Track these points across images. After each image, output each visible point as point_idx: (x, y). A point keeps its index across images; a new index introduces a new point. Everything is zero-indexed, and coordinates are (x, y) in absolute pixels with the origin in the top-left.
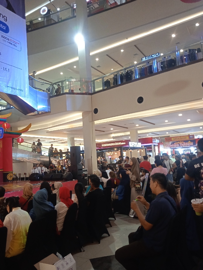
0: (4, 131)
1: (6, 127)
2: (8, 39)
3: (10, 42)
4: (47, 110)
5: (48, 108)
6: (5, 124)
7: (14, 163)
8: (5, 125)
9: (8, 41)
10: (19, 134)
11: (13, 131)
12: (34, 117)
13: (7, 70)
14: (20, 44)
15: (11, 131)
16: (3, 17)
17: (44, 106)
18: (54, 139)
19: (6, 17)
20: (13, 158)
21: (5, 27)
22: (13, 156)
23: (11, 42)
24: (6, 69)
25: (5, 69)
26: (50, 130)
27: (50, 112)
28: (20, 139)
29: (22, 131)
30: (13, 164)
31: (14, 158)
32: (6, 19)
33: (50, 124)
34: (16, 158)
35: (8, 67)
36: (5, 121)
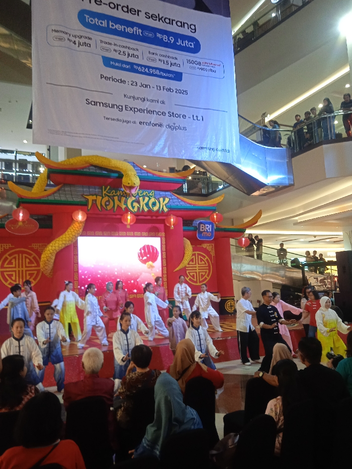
1: (216, 219)
2: (199, 64)
3: (203, 67)
4: (287, 182)
5: (289, 179)
6: (215, 214)
8: (215, 217)
9: (200, 67)
10: (242, 231)
12: (265, 197)
13: (200, 118)
14: (222, 65)
16: (189, 27)
17: (282, 176)
18: (315, 236)
19: (195, 26)
21: (192, 44)
23: (205, 67)
24: (197, 117)
25: (195, 118)
26: (299, 219)
27: (293, 185)
28: (243, 239)
29: (245, 226)
31: (234, 272)
32: (195, 29)
33: (299, 208)
34: (241, 273)
35: (201, 113)
36: (214, 211)
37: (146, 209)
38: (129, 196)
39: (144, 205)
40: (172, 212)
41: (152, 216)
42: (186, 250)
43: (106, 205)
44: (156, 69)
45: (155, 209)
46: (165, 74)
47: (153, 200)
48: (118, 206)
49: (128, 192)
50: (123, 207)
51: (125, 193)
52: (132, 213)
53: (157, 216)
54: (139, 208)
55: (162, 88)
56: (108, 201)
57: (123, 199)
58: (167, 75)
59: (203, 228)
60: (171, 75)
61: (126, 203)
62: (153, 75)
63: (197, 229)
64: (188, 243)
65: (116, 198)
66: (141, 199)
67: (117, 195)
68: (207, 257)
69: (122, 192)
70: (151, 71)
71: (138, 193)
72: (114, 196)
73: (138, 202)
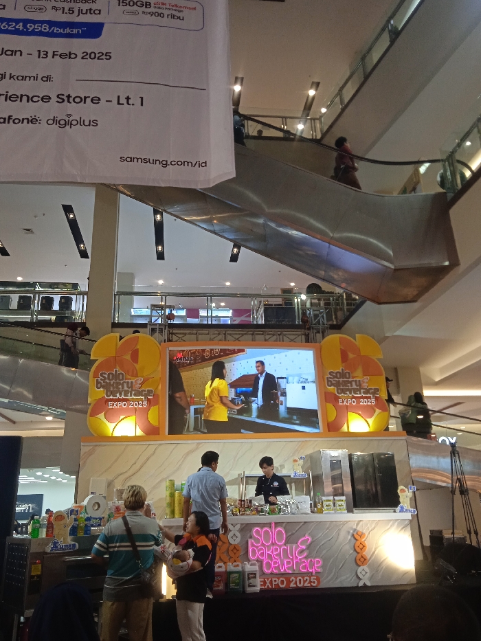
2: (148, 5)
3: (155, 11)
9: (148, 10)
13: (135, 100)
14: (198, 8)
23: (160, 11)
24: (128, 98)
25: (124, 101)
44: (42, 22)
46: (61, 31)
55: (50, 55)
58: (68, 31)
60: (75, 31)
62: (33, 33)
70: (30, 27)
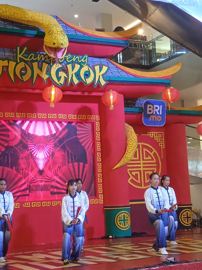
0: (168, 108)
1: (170, 98)
6: (169, 90)
7: (192, 184)
8: (169, 93)
11: (187, 108)
15: (182, 109)
20: (190, 174)
22: (190, 167)
30: (191, 186)
31: (192, 172)
34: (197, 173)
37: (76, 81)
38: (54, 62)
39: (74, 75)
40: (112, 86)
41: (83, 92)
42: (129, 139)
43: (22, 74)
45: (89, 81)
47: (85, 68)
48: (38, 76)
49: (52, 56)
50: (45, 77)
51: (49, 58)
52: (56, 86)
53: (90, 92)
54: (66, 80)
56: (25, 69)
57: (45, 66)
59: (151, 109)
61: (48, 72)
63: (143, 111)
64: (130, 130)
65: (35, 65)
66: (69, 67)
67: (37, 61)
68: (154, 151)
69: (44, 56)
71: (65, 58)
72: (33, 61)
73: (66, 71)
